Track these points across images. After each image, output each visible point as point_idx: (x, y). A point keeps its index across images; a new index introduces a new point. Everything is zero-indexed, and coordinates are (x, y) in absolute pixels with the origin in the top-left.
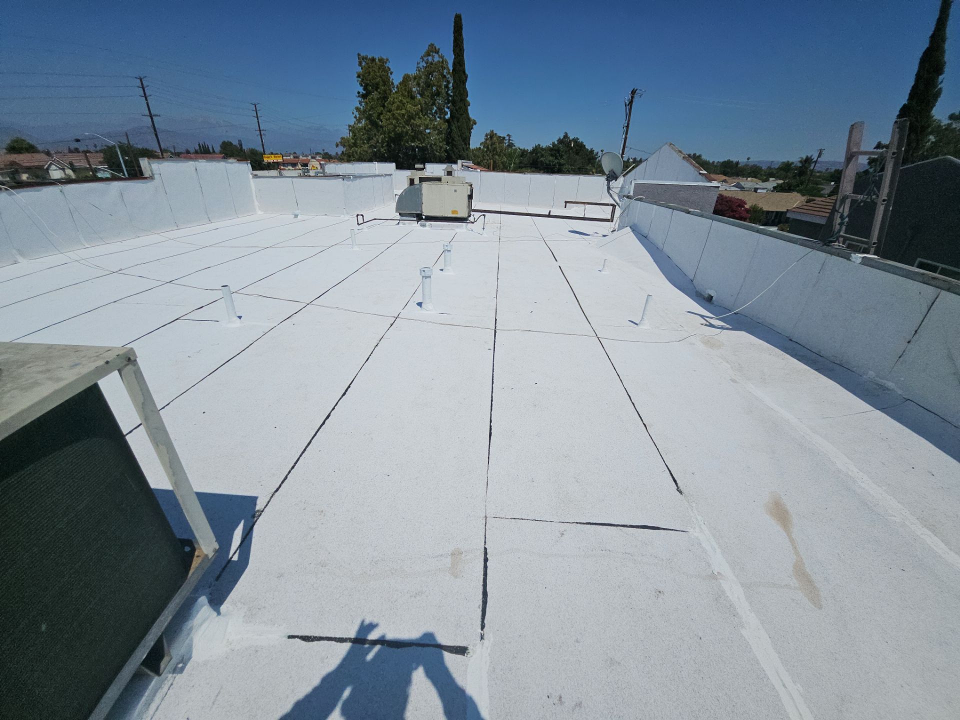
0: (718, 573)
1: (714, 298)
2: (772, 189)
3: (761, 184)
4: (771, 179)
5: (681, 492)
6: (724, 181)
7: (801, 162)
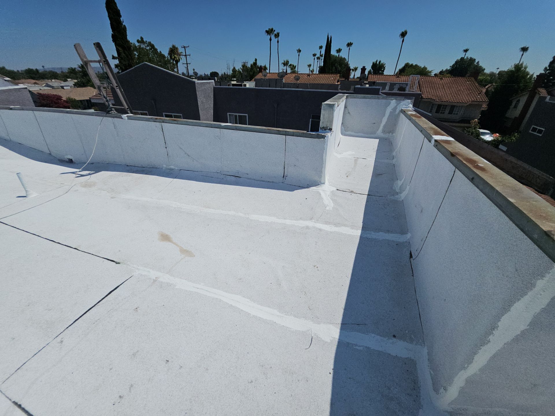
0: (156, 278)
5: (119, 263)
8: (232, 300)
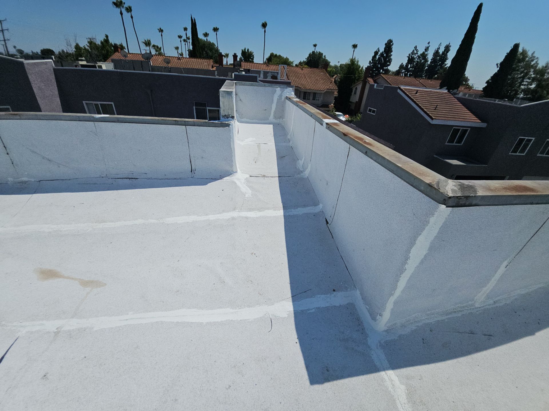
0: (57, 329)
8: (176, 316)
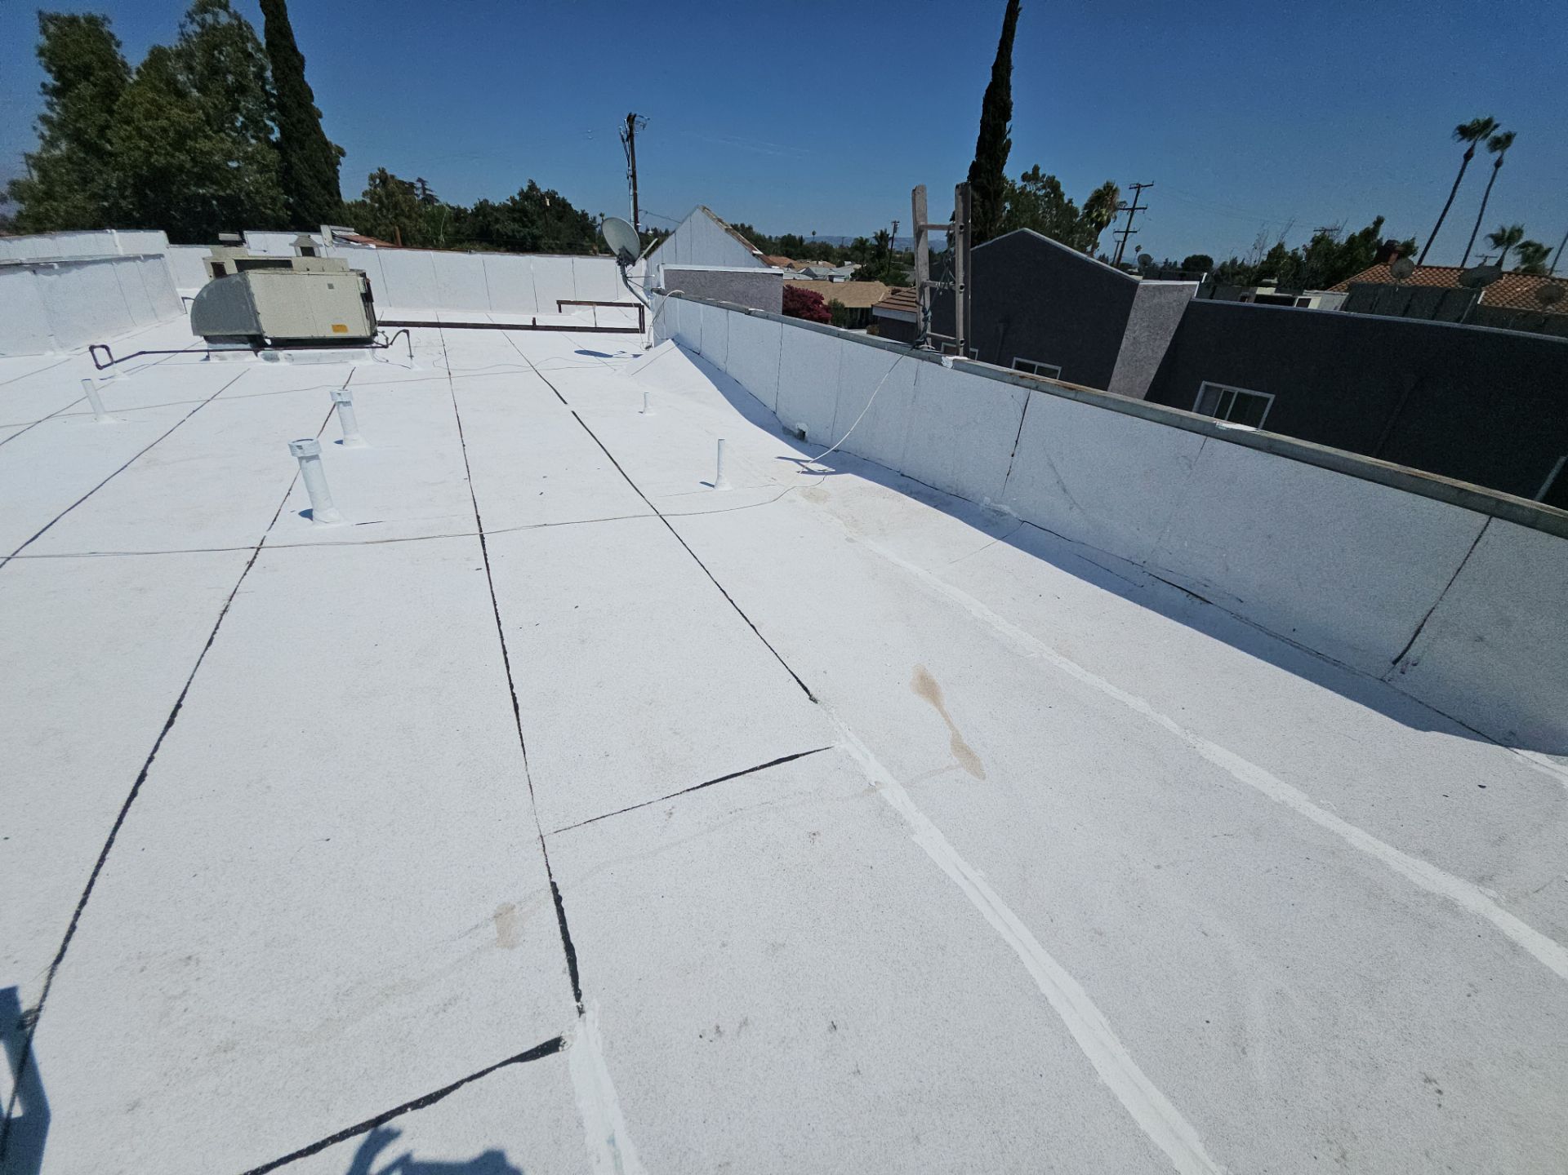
0: (876, 783)
1: (806, 434)
2: (850, 277)
3: (836, 271)
4: (846, 263)
5: (815, 701)
6: (790, 266)
7: (875, 238)
